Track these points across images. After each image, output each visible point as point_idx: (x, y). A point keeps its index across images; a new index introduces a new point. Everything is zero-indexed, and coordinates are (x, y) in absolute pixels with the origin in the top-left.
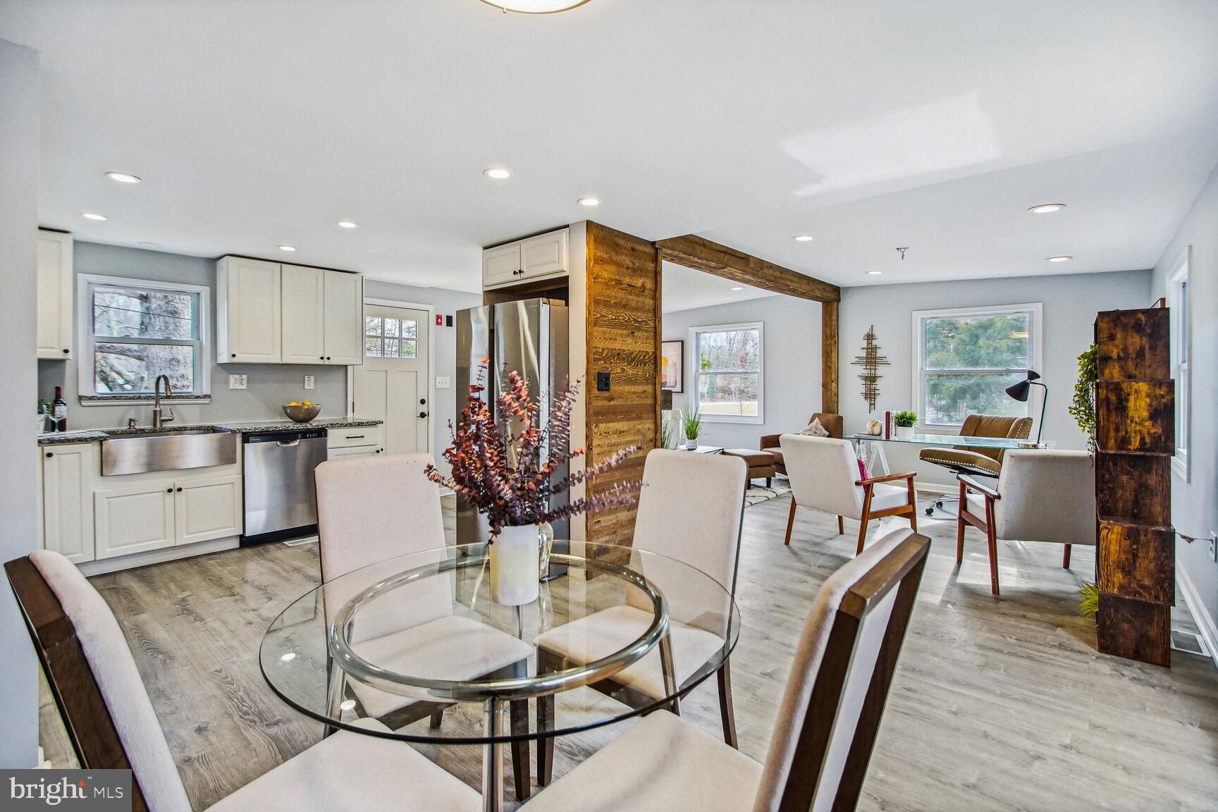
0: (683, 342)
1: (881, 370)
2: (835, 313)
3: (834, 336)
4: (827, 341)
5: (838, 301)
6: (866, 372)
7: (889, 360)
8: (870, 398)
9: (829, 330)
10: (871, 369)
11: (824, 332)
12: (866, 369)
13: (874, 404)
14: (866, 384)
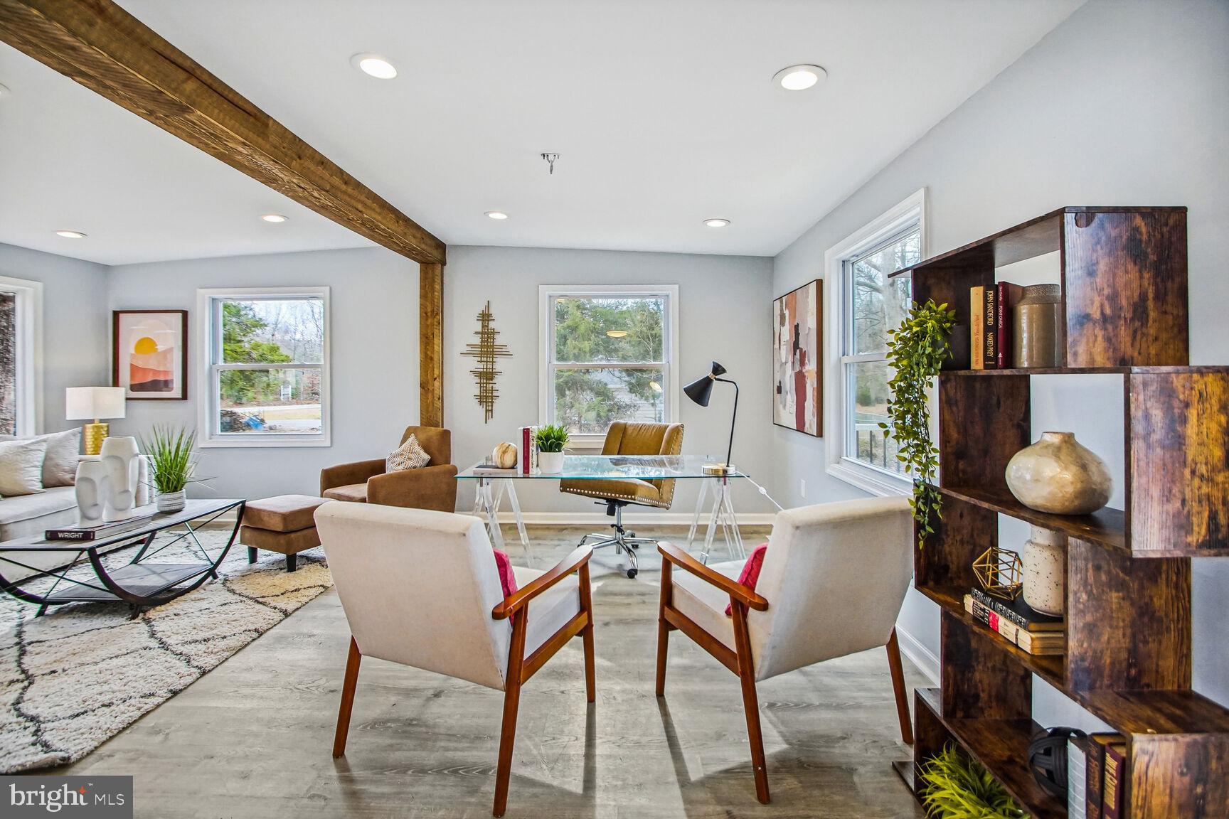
0: (185, 314)
1: (500, 364)
2: (438, 280)
3: (437, 314)
4: (427, 320)
5: (444, 263)
6: (481, 367)
7: (510, 349)
8: (487, 403)
9: (429, 305)
10: (487, 362)
11: (423, 306)
12: (481, 362)
13: (492, 411)
14: (480, 383)
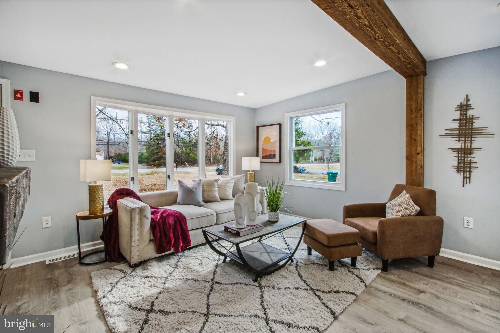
0: (280, 125)
1: (479, 142)
2: (421, 86)
4: (412, 114)
5: (425, 74)
6: (459, 145)
7: (491, 130)
8: (464, 172)
9: (414, 104)
10: (465, 141)
12: (459, 141)
13: (469, 178)
14: (458, 157)
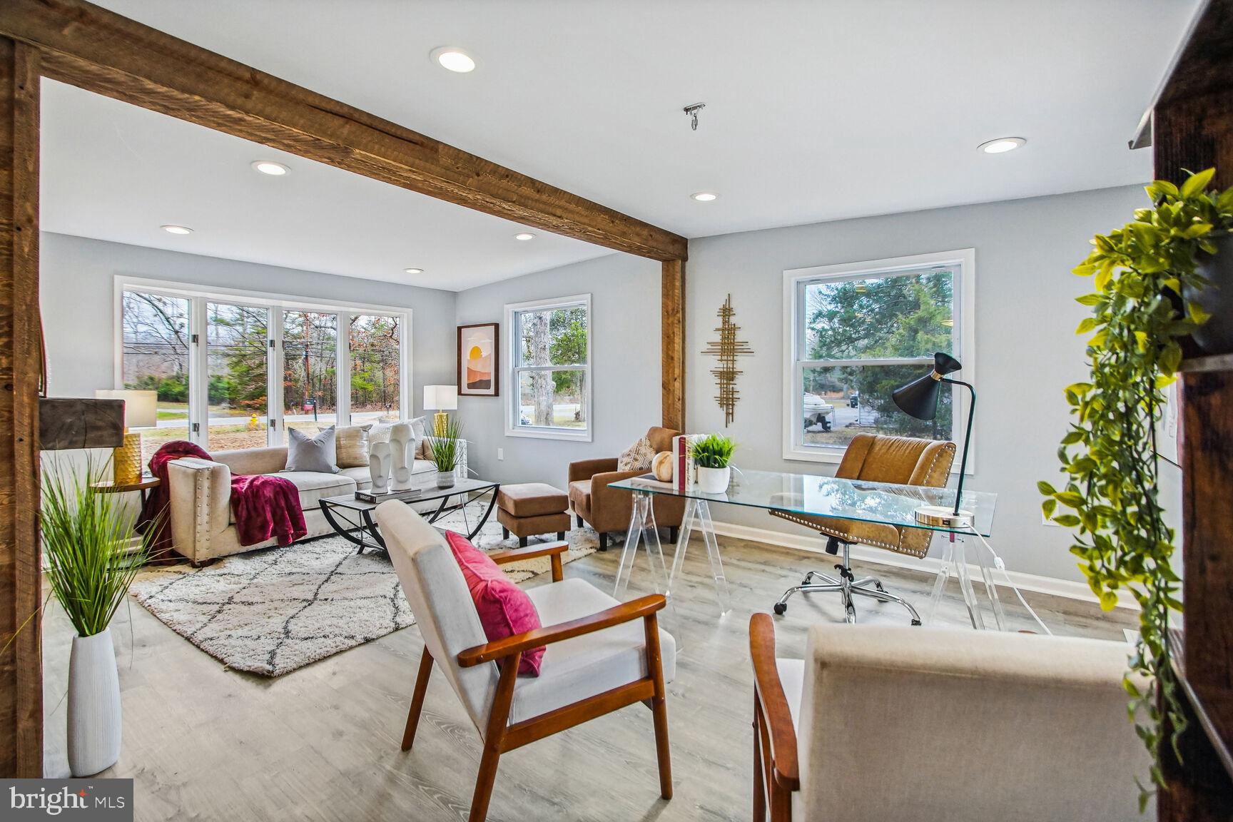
0: (497, 326)
1: (741, 362)
2: (679, 277)
3: (678, 312)
4: (668, 318)
5: (685, 259)
6: (720, 366)
7: (752, 346)
8: (728, 405)
9: (670, 303)
10: (727, 360)
11: (665, 306)
12: (721, 360)
13: (732, 414)
14: (721, 384)
